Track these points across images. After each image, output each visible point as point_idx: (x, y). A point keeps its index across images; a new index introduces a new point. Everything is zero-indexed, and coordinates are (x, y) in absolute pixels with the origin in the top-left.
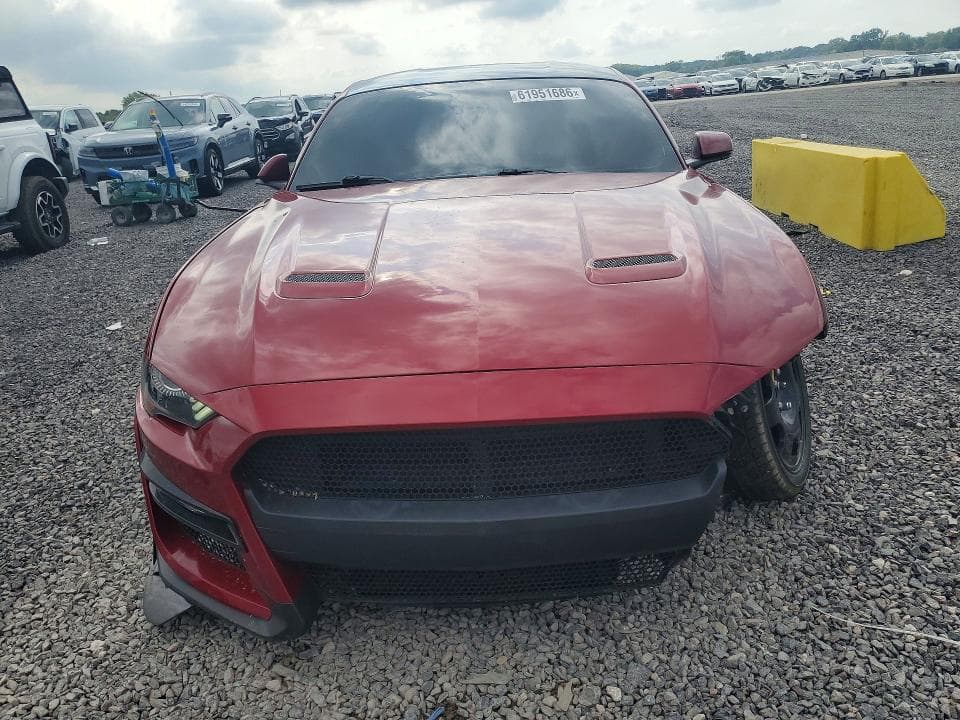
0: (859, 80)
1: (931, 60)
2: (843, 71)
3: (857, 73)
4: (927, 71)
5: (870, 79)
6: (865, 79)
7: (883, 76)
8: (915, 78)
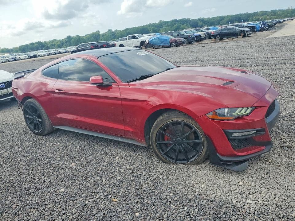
0: (13, 61)
1: (32, 53)
2: (7, 58)
3: (12, 58)
4: (31, 57)
5: (16, 60)
6: (15, 60)
7: (19, 59)
8: (29, 59)
